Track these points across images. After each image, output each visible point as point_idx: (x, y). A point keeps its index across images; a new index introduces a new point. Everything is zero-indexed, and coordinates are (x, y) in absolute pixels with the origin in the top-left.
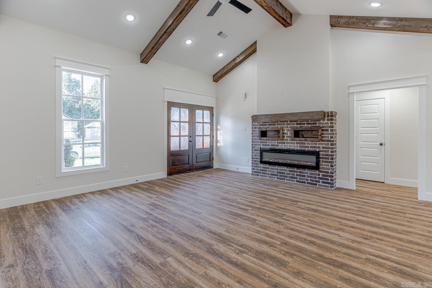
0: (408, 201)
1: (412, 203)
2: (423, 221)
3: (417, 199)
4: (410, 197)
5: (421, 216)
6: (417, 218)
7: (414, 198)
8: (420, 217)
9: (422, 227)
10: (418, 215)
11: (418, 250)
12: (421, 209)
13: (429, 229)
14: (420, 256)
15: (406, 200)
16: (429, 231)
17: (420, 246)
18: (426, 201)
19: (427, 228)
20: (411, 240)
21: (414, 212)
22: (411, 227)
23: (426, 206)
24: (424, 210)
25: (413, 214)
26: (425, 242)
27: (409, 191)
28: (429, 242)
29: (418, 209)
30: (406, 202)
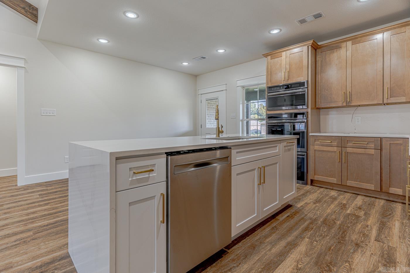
0: (7, 191)
1: (12, 191)
2: (21, 206)
3: (16, 185)
4: (9, 186)
5: (19, 201)
6: (16, 205)
7: (13, 186)
8: (19, 203)
9: (20, 213)
10: (16, 202)
11: (15, 241)
12: (20, 195)
13: (27, 211)
14: (16, 247)
15: (4, 191)
16: (27, 214)
17: (17, 235)
18: (25, 185)
19: (25, 212)
20: (7, 233)
21: (13, 200)
22: (8, 219)
23: (25, 190)
24: (23, 194)
25: (12, 203)
26: (22, 227)
27: (8, 181)
28: (27, 226)
29: (17, 195)
30: (4, 192)
